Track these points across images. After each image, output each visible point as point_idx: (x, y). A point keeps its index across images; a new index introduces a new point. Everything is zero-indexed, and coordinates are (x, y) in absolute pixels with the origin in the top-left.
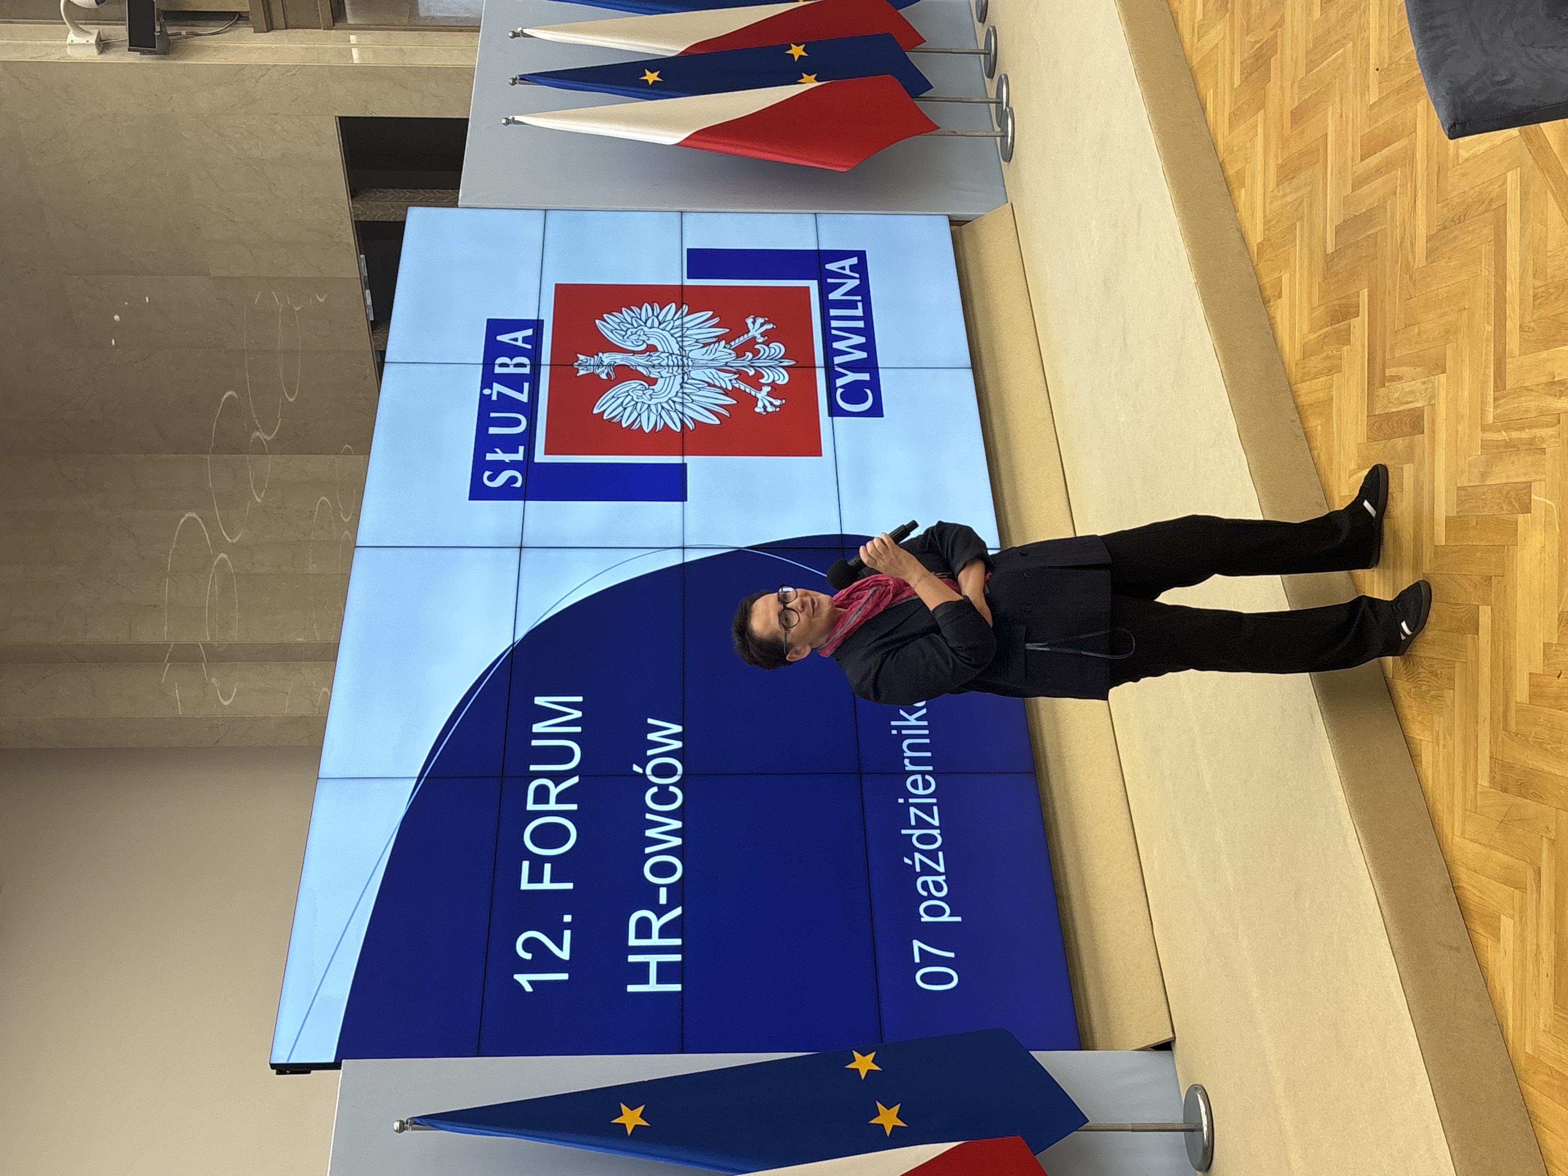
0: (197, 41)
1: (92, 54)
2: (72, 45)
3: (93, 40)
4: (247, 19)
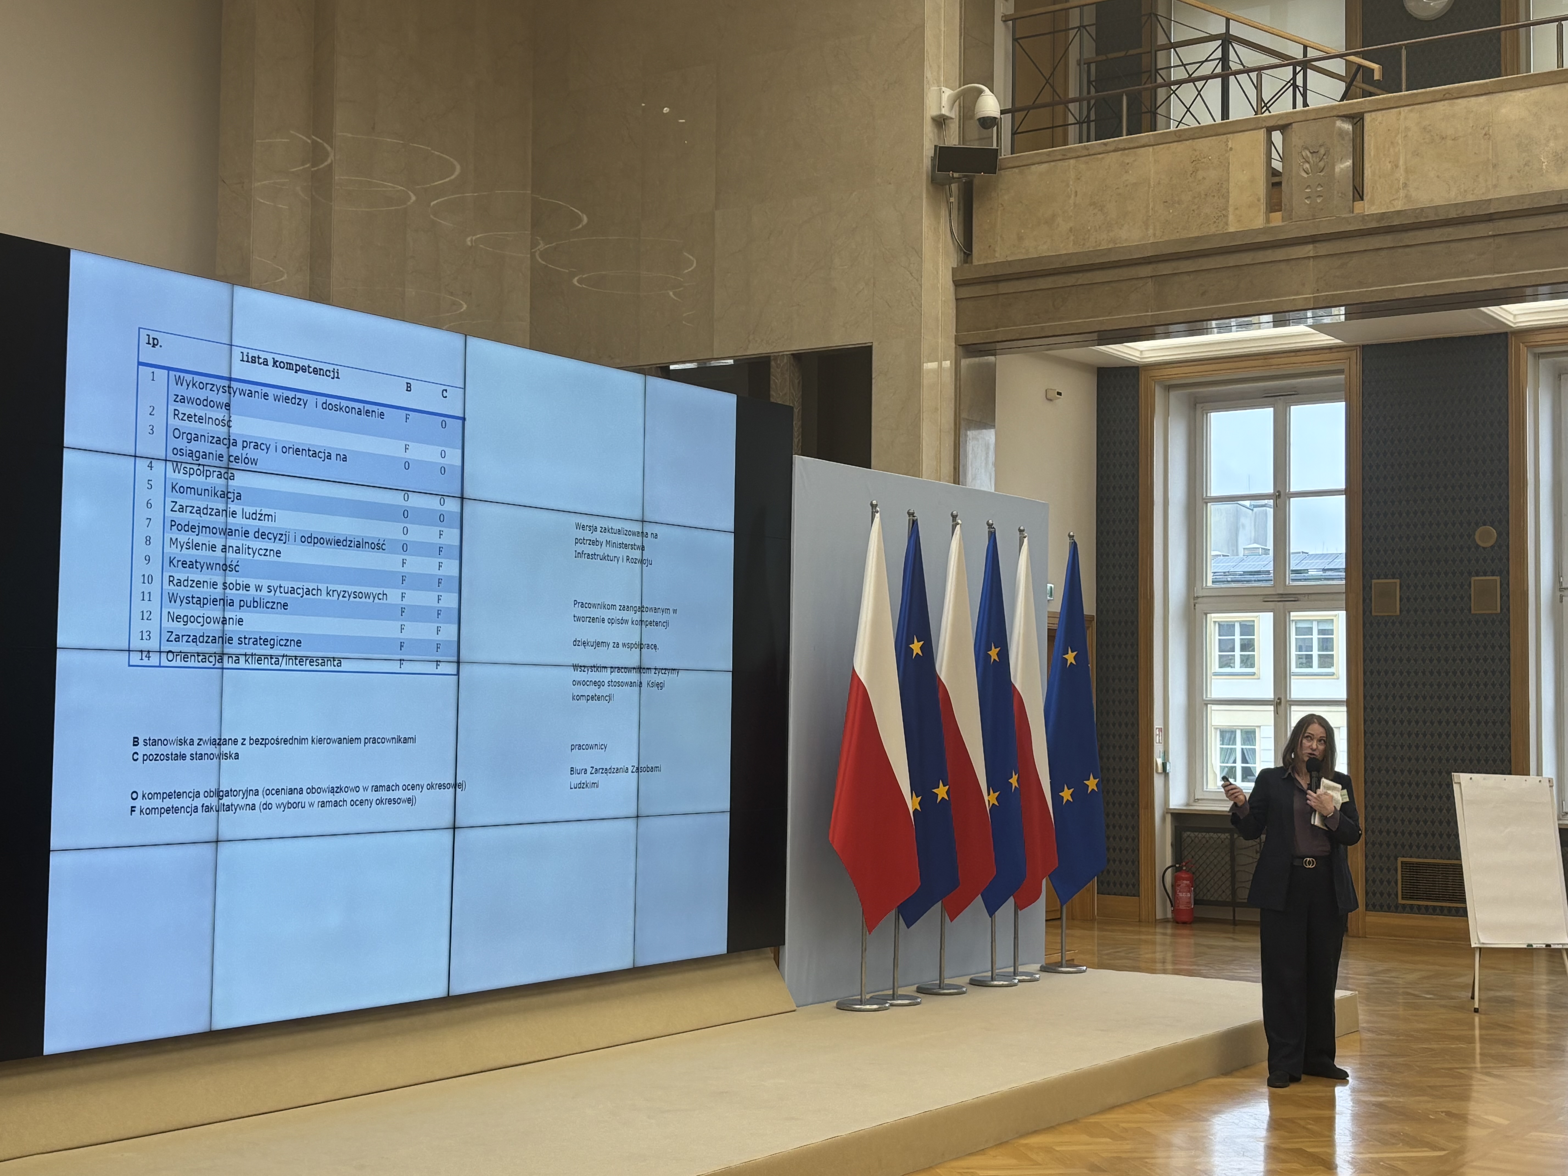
0: (944, 212)
1: (931, 110)
2: (940, 92)
3: (945, 111)
4: (966, 262)
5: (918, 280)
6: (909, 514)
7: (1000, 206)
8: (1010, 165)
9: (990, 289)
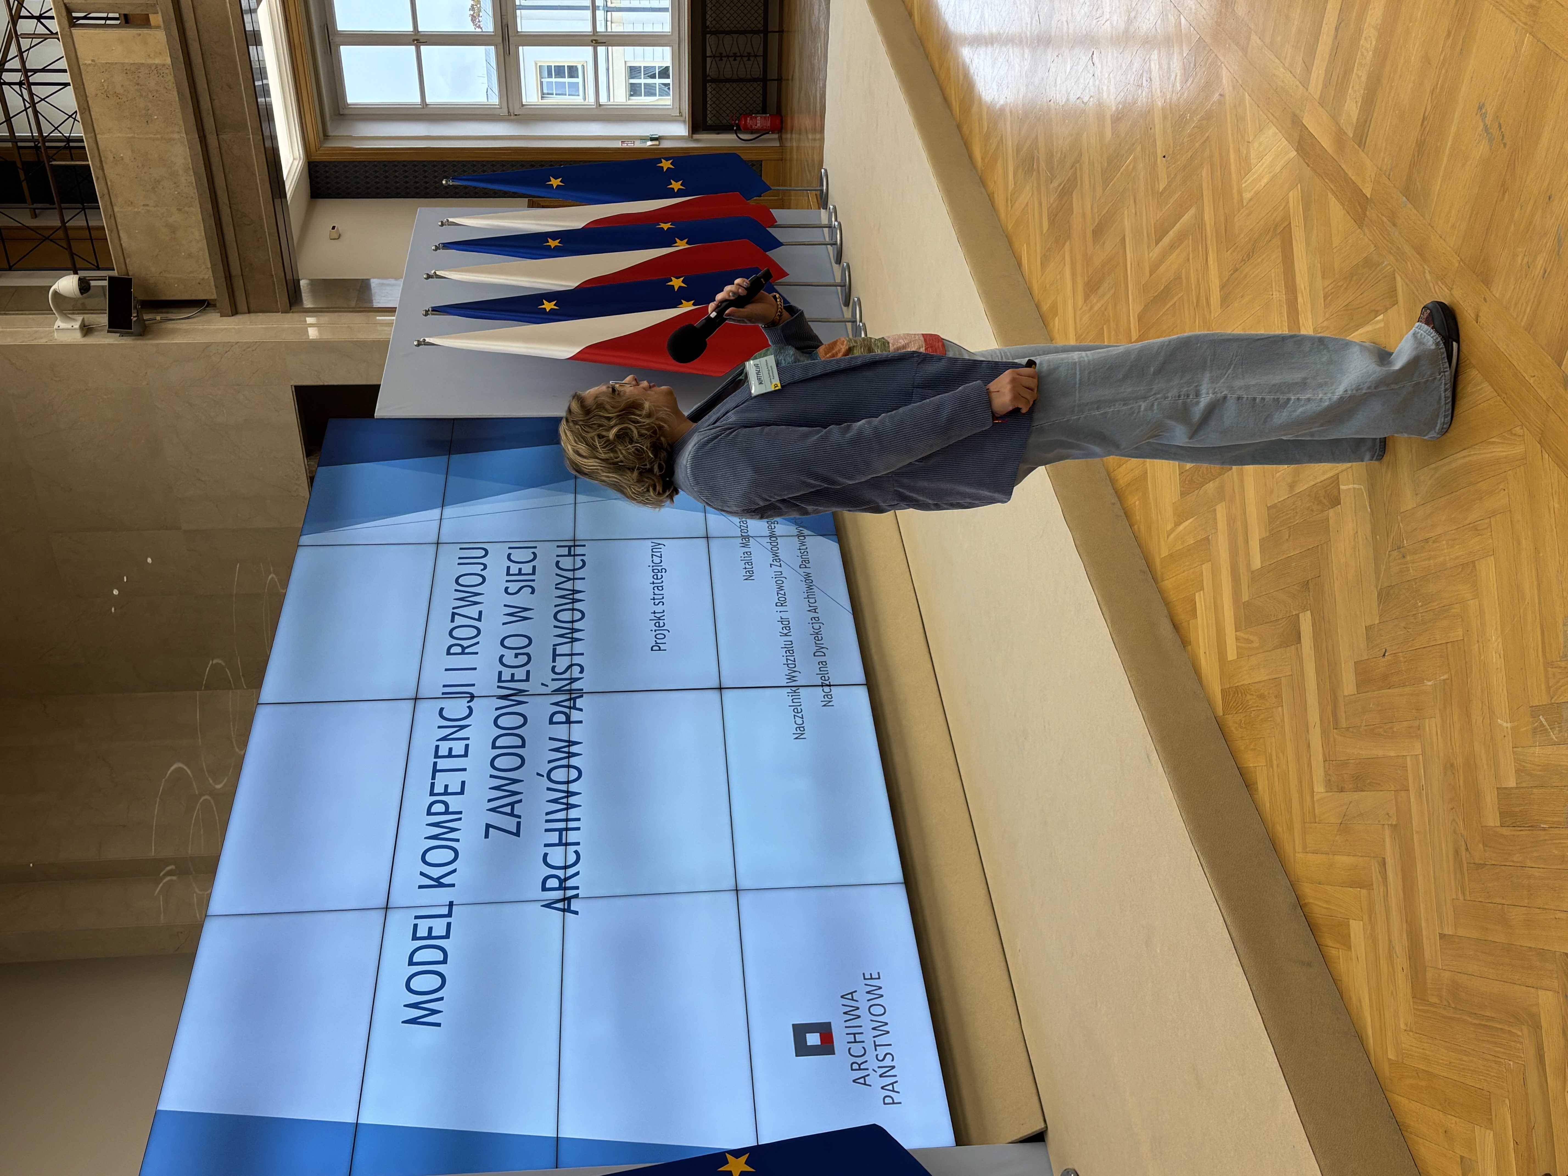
0: (170, 325)
1: (76, 337)
2: (59, 329)
3: (77, 325)
4: (215, 306)
5: (231, 345)
6: (426, 315)
7: (161, 275)
8: (123, 266)
9: (238, 283)
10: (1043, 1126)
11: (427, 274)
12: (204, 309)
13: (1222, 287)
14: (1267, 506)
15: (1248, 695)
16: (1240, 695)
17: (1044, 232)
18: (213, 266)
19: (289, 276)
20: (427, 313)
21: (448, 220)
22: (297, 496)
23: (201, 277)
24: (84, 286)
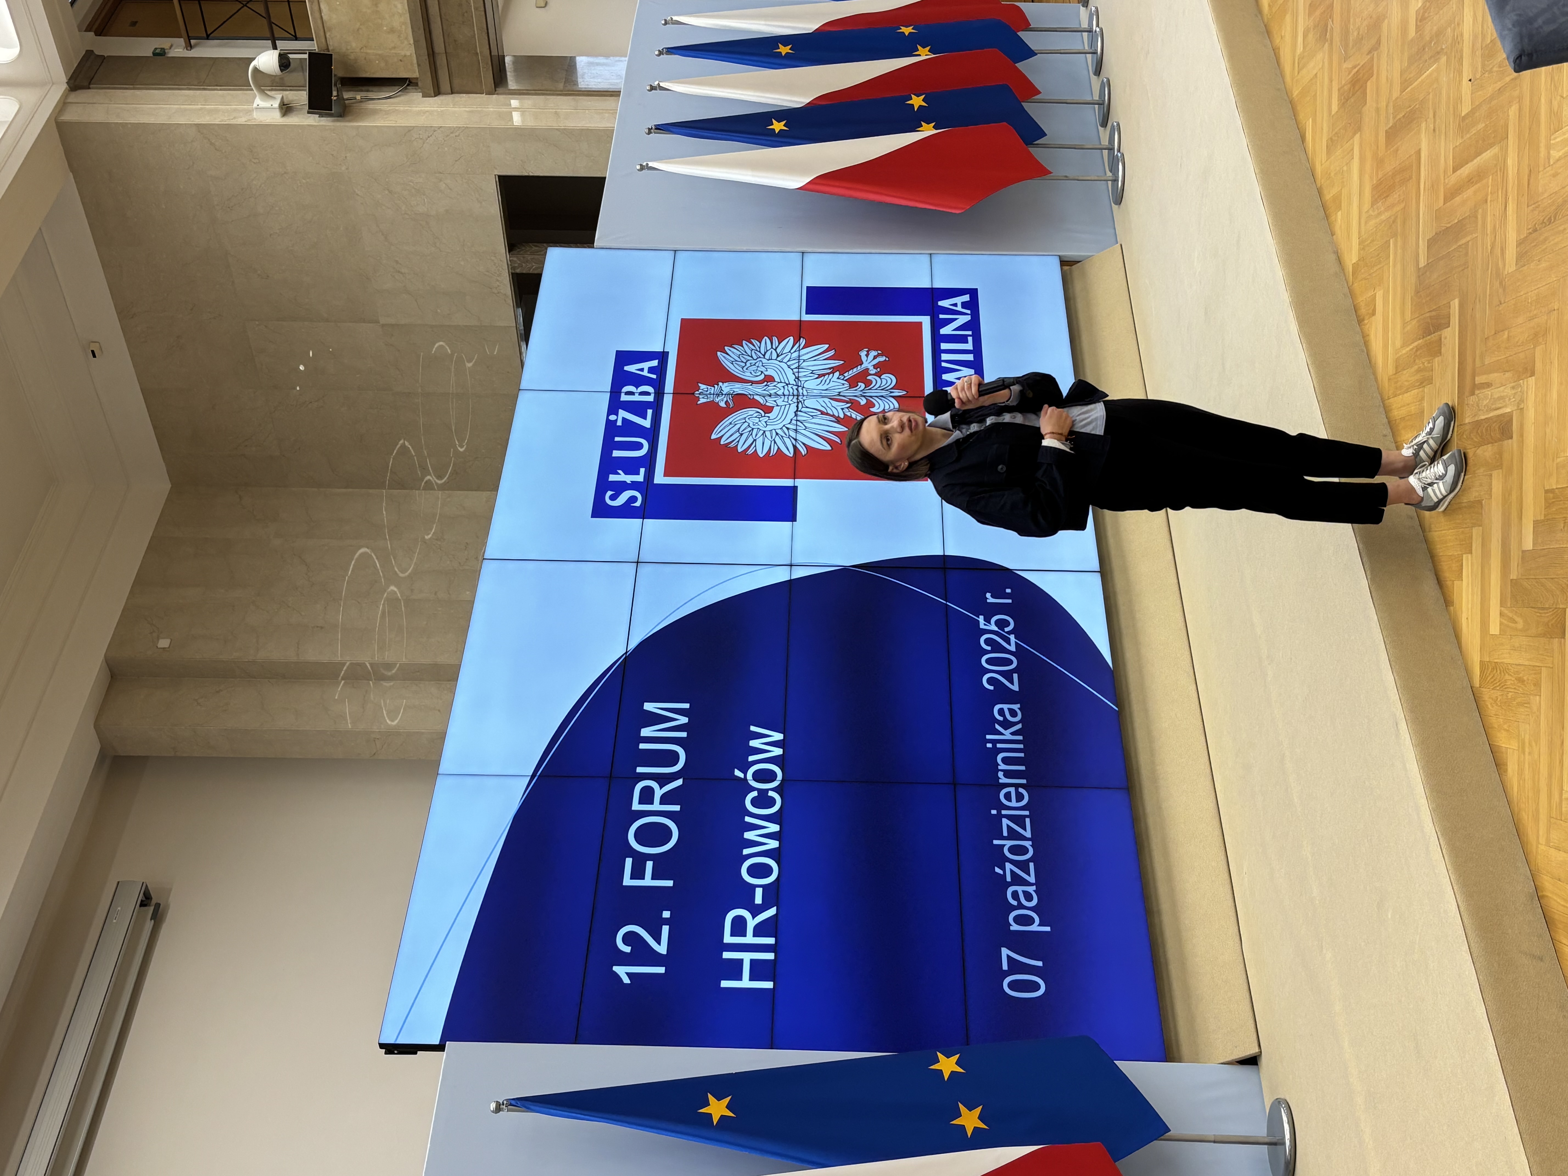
0: (371, 105)
1: (275, 117)
2: (258, 108)
3: (276, 104)
4: (416, 84)
5: (435, 130)
6: (649, 132)
7: (362, 51)
8: (323, 40)
9: (441, 61)
10: (1257, 1050)
11: (651, 85)
12: (406, 88)
13: (1520, 243)
14: (1544, 488)
15: (1507, 674)
16: (1499, 672)
17: (1333, 113)
18: (416, 42)
19: (495, 53)
20: (650, 131)
21: (672, 19)
22: (498, 293)
23: (403, 53)
24: (284, 62)
